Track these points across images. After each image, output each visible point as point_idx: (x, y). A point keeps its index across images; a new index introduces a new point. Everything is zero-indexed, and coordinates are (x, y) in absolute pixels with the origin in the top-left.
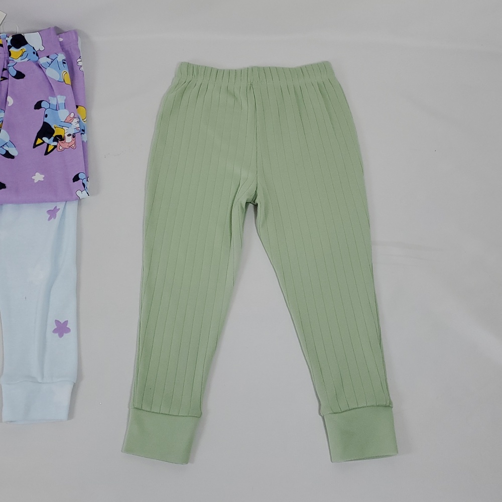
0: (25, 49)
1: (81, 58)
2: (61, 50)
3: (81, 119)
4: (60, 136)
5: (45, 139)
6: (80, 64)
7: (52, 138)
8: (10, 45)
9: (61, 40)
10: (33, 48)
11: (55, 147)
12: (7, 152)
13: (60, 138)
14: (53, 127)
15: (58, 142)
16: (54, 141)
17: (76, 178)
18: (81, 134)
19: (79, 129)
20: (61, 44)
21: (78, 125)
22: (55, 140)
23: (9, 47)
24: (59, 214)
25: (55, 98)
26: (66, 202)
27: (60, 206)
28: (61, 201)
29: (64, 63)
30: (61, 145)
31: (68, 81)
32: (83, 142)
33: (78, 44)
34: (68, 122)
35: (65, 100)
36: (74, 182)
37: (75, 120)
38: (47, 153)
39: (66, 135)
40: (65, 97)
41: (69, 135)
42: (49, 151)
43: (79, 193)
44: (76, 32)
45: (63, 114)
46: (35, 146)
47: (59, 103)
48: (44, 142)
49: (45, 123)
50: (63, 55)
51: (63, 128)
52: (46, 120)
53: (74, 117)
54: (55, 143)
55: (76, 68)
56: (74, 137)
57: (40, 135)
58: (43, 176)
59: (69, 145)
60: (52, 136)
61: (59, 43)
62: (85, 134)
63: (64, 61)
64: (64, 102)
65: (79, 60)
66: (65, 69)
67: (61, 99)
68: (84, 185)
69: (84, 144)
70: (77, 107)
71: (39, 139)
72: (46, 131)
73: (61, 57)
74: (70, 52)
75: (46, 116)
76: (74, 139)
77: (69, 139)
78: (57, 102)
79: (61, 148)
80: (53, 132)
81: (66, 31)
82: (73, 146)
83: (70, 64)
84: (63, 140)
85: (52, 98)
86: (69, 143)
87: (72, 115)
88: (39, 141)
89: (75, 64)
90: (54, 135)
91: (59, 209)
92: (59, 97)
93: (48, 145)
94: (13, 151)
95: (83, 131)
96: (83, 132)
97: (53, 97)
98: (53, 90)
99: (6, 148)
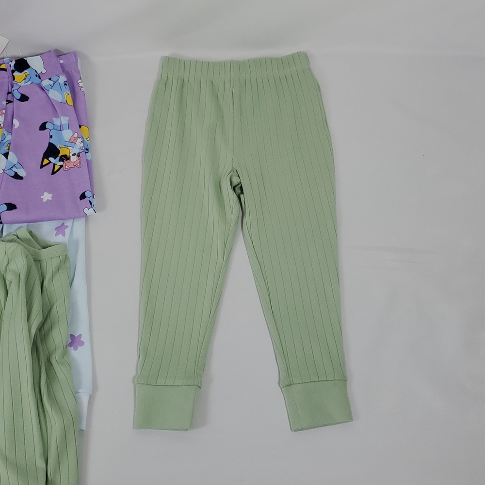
0: (28, 72)
1: (82, 79)
2: (62, 72)
3: (85, 139)
4: (65, 156)
5: (51, 159)
6: (81, 84)
7: (58, 158)
8: (14, 69)
9: (62, 62)
10: (36, 71)
11: (62, 166)
12: (16, 173)
13: (65, 158)
14: (58, 147)
15: (63, 162)
16: (59, 161)
17: (83, 196)
18: (86, 153)
19: (83, 148)
20: (62, 66)
21: (82, 145)
22: (61, 160)
23: (13, 72)
24: (67, 231)
25: (59, 119)
26: (74, 219)
27: (68, 223)
28: (70, 218)
29: (65, 84)
30: (67, 165)
31: (70, 102)
32: (87, 160)
33: (77, 66)
34: (73, 142)
35: (69, 121)
36: (81, 200)
37: (79, 140)
38: (53, 173)
39: (71, 155)
40: (68, 118)
41: (74, 155)
42: (55, 170)
43: (86, 210)
44: (75, 54)
45: (67, 134)
46: (42, 166)
47: (63, 123)
48: (50, 162)
49: (50, 143)
50: (64, 77)
51: (68, 147)
52: (51, 141)
53: (78, 137)
54: (61, 163)
55: (77, 89)
56: (78, 156)
57: (46, 155)
58: (51, 195)
59: (75, 164)
60: (58, 156)
61: (60, 65)
62: (89, 153)
63: (65, 83)
64: (67, 123)
65: (80, 81)
66: (67, 91)
67: (64, 120)
68: (90, 202)
69: (89, 163)
70: (80, 127)
71: (45, 159)
72: (52, 151)
73: (63, 79)
74: (71, 73)
75: (51, 137)
76: (79, 158)
77: (74, 159)
78: (61, 123)
79: (67, 167)
80: (59, 152)
81: (66, 53)
82: (78, 165)
83: (71, 85)
84: (68, 159)
85: (55, 119)
86: (74, 162)
87: (76, 135)
88: (46, 161)
89: (75, 84)
90: (60, 155)
91: (67, 226)
92: (62, 118)
93: (54, 165)
94: (21, 173)
95: (87, 149)
96: (87, 151)
97: (56, 117)
98: (57, 112)
99: (15, 169)
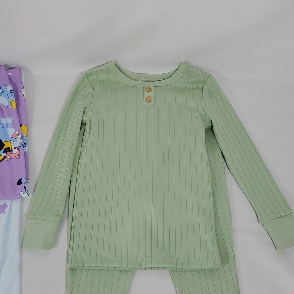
1: (24, 88)
2: (9, 83)
3: (24, 135)
6: (23, 93)
7: (3, 150)
9: (9, 74)
13: (8, 150)
14: (3, 142)
15: (7, 153)
17: (20, 182)
18: (24, 146)
19: (22, 143)
20: (10, 78)
21: (21, 141)
22: (5, 152)
24: (7, 209)
25: (5, 119)
26: (12, 200)
27: (8, 203)
28: (9, 199)
29: (11, 93)
31: (14, 107)
32: (25, 152)
33: (21, 78)
34: (15, 137)
35: (13, 121)
36: (18, 185)
37: (20, 137)
40: (12, 119)
41: (15, 148)
43: (21, 194)
44: (20, 69)
45: (11, 131)
47: (8, 123)
50: (11, 87)
51: (11, 142)
53: (18, 135)
55: (20, 96)
56: (18, 149)
59: (15, 156)
60: (3, 149)
61: (8, 77)
62: (26, 147)
63: (11, 91)
64: (11, 123)
65: (23, 90)
66: (12, 97)
68: (25, 187)
69: (26, 155)
70: (21, 126)
73: (9, 88)
74: (16, 83)
76: (18, 151)
77: (15, 151)
78: (7, 122)
79: (9, 158)
80: (3, 145)
81: (13, 67)
82: (18, 156)
83: (16, 92)
84: (11, 151)
85: (3, 119)
86: (15, 154)
87: (17, 133)
89: (19, 92)
91: (7, 205)
92: (7, 118)
95: (25, 144)
96: (25, 145)
97: (3, 117)
98: (4, 113)
